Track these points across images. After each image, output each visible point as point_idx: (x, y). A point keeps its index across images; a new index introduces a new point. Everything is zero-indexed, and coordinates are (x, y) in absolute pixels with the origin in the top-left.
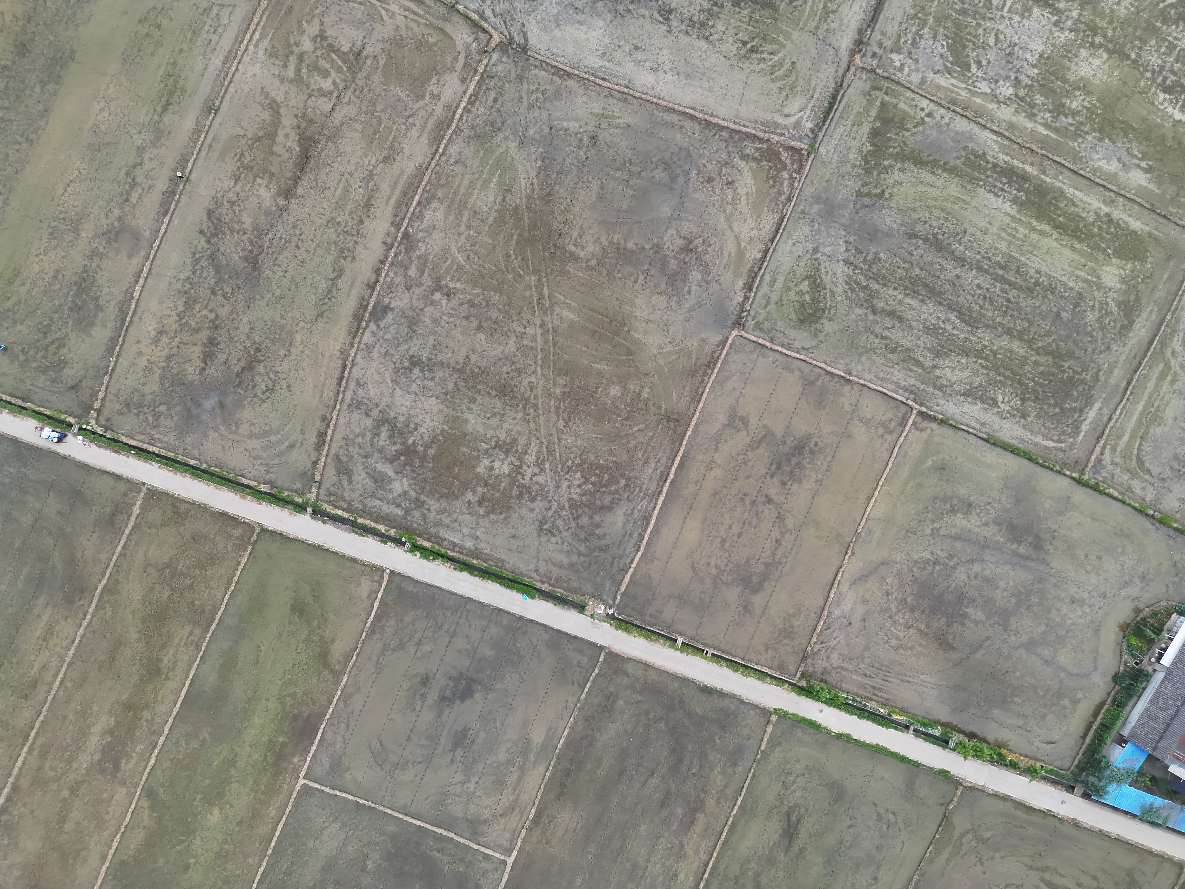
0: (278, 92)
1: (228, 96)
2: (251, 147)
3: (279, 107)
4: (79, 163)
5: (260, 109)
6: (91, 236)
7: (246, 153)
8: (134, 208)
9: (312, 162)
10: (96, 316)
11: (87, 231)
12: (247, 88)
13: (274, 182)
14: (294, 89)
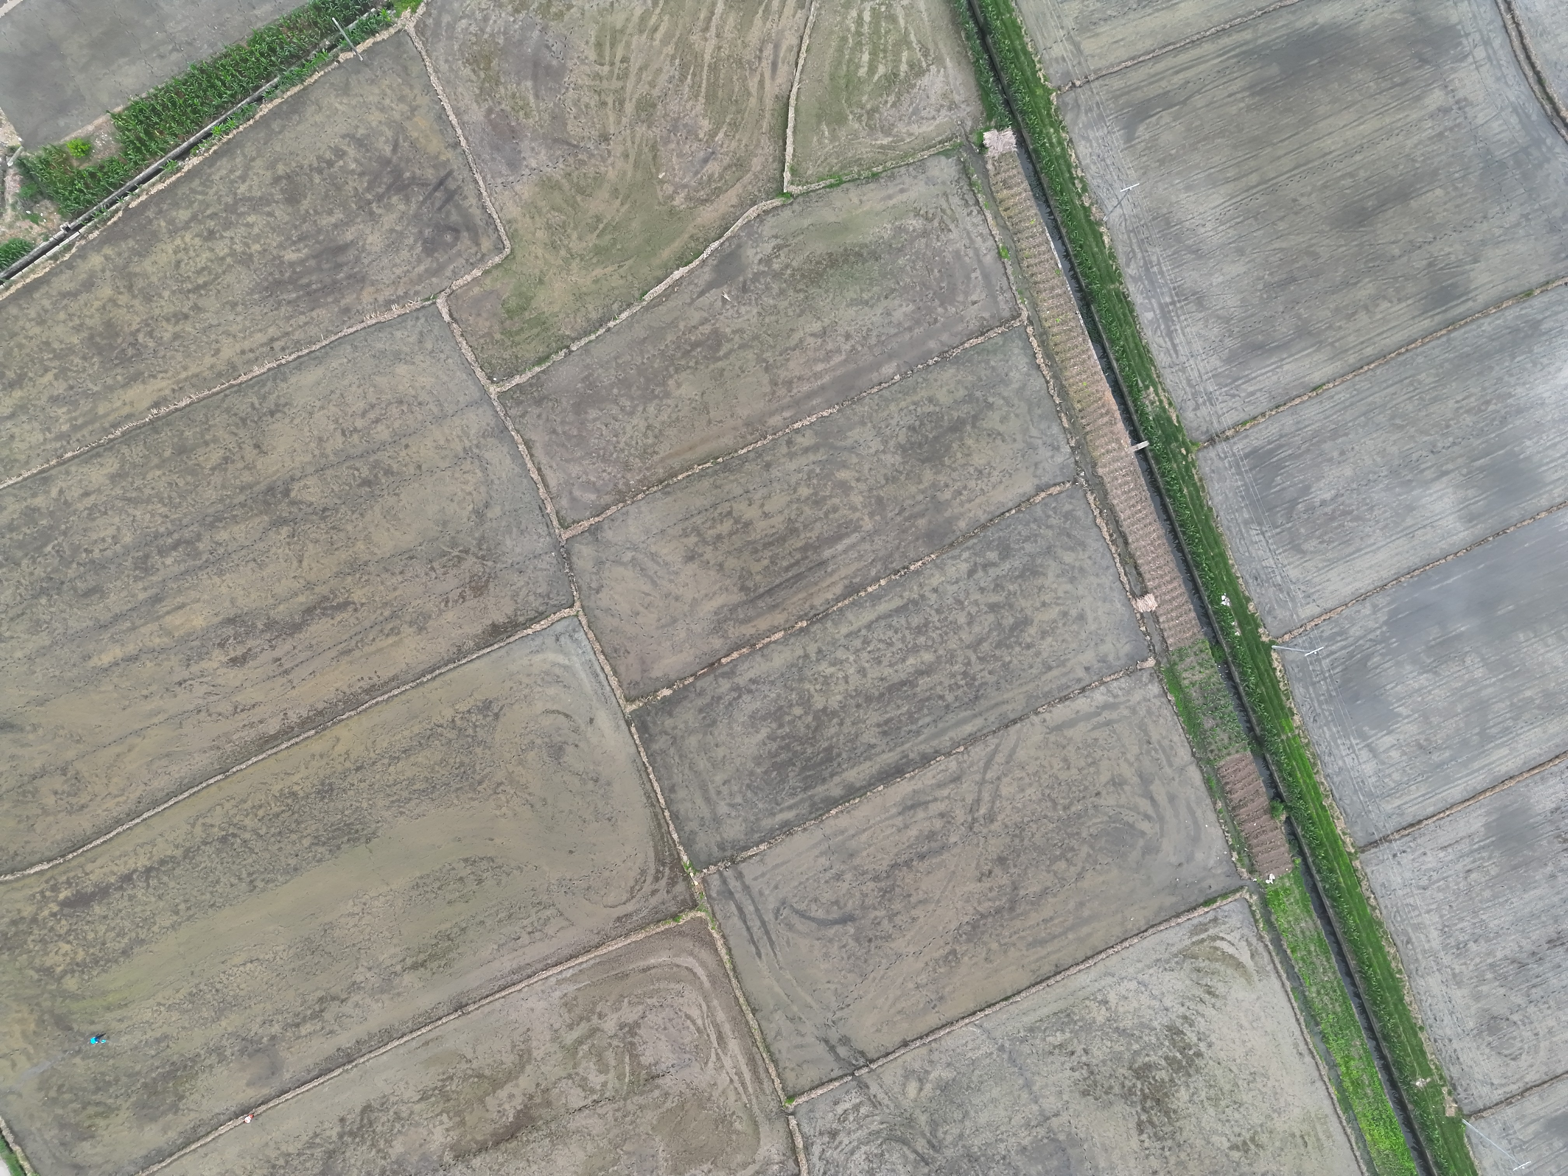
0: (541, 1046)
1: (487, 1009)
2: (466, 1078)
3: (529, 1061)
4: (282, 947)
5: (509, 1048)
6: (230, 1030)
7: (456, 1080)
8: (298, 1038)
9: (514, 1144)
10: (164, 1113)
11: (231, 1022)
12: (513, 1016)
13: (457, 1132)
14: (560, 1055)
